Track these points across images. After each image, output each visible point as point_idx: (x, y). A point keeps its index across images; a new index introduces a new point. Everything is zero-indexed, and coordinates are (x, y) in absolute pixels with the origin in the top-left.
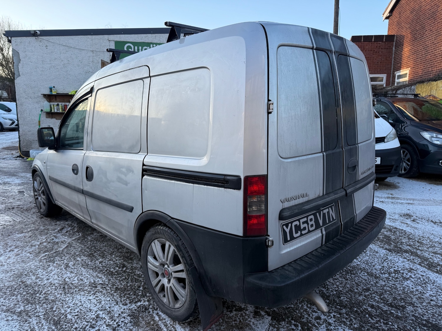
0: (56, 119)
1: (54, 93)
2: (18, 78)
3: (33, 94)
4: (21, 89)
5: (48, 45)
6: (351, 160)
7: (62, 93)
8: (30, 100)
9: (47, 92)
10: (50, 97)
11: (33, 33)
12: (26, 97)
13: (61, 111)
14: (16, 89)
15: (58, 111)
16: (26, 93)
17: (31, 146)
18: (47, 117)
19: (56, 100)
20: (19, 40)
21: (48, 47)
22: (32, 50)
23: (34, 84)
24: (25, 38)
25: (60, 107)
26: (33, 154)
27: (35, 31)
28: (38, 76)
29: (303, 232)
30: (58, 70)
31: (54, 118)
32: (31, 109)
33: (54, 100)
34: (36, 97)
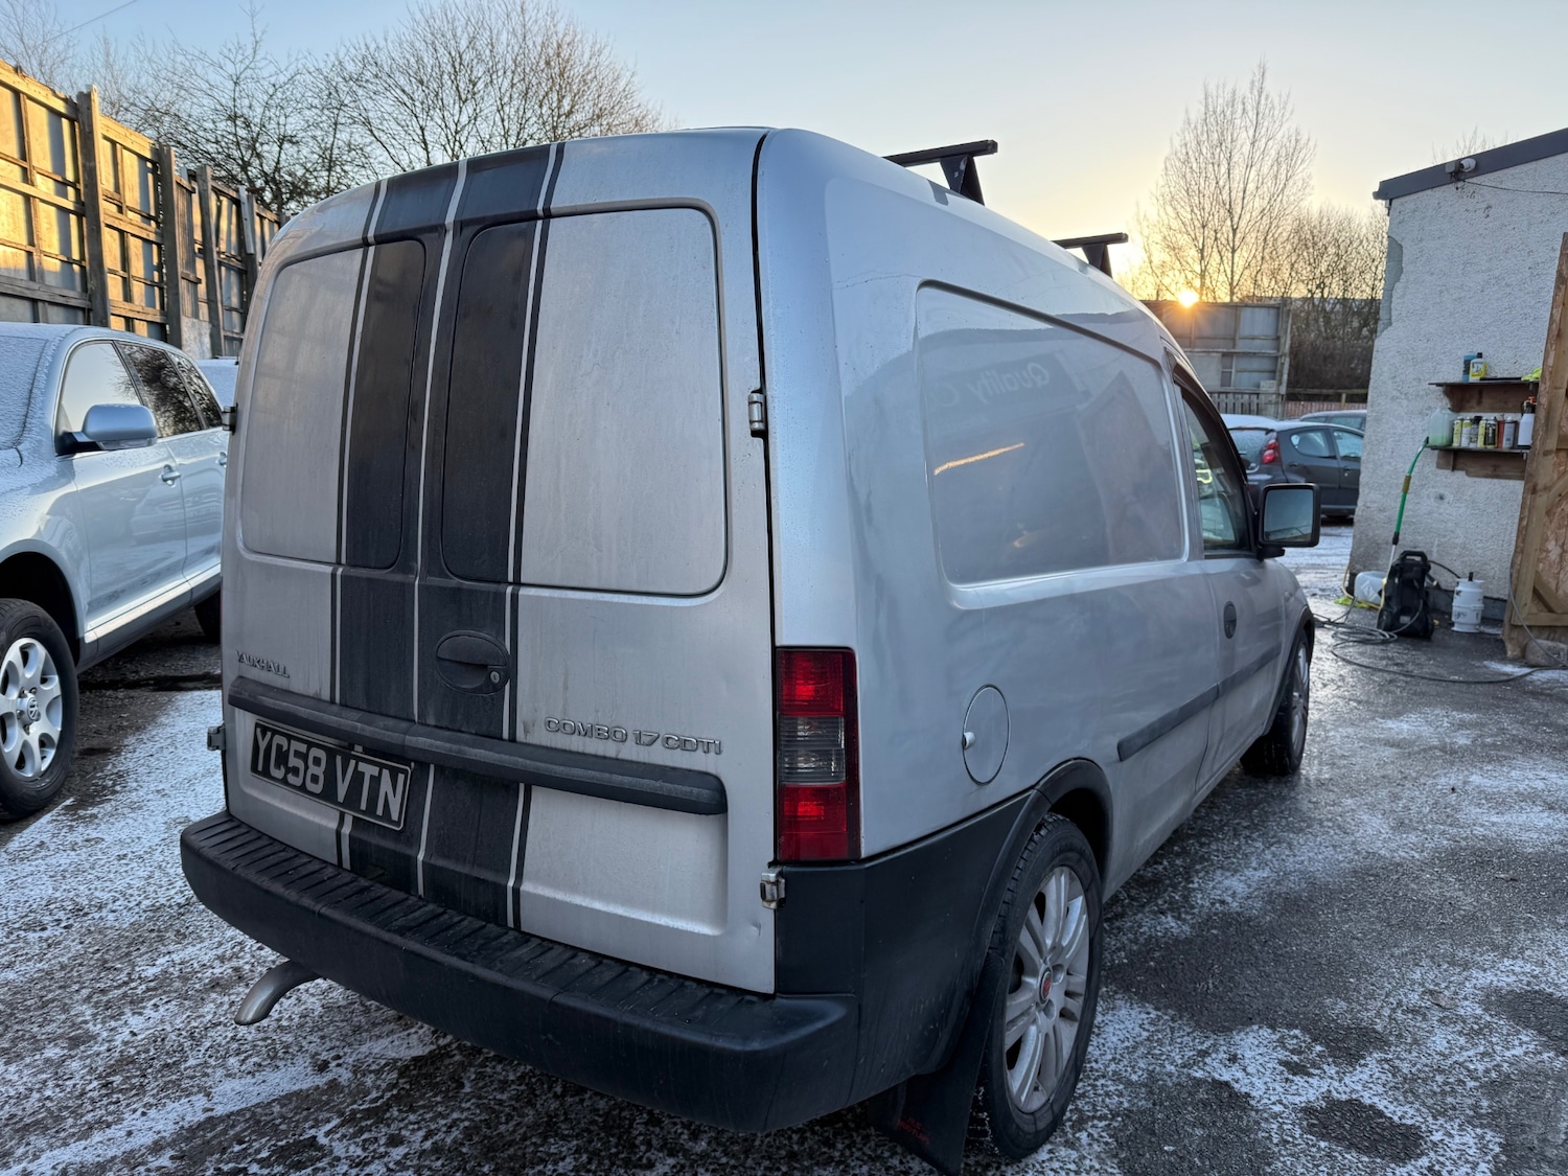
0: (1468, 474)
1: (1473, 379)
2: (1385, 333)
3: (1415, 383)
4: (1385, 369)
5: (1492, 202)
6: (455, 633)
7: (1505, 376)
8: (1405, 402)
9: (1456, 376)
10: (1460, 395)
11: (1452, 169)
12: (1395, 393)
13: (1480, 444)
14: (1373, 369)
15: (1472, 446)
16: (1398, 379)
17: (1377, 559)
18: (1439, 466)
19: (1479, 403)
20: (1411, 206)
21: (1492, 211)
22: (1441, 231)
23: (1426, 348)
24: (1429, 192)
25: (1481, 430)
26: (1362, 587)
27: (1459, 164)
28: (1441, 319)
29: (291, 778)
30: (1508, 290)
31: (1462, 469)
32: (1400, 435)
33: (1474, 402)
34: (1421, 393)
